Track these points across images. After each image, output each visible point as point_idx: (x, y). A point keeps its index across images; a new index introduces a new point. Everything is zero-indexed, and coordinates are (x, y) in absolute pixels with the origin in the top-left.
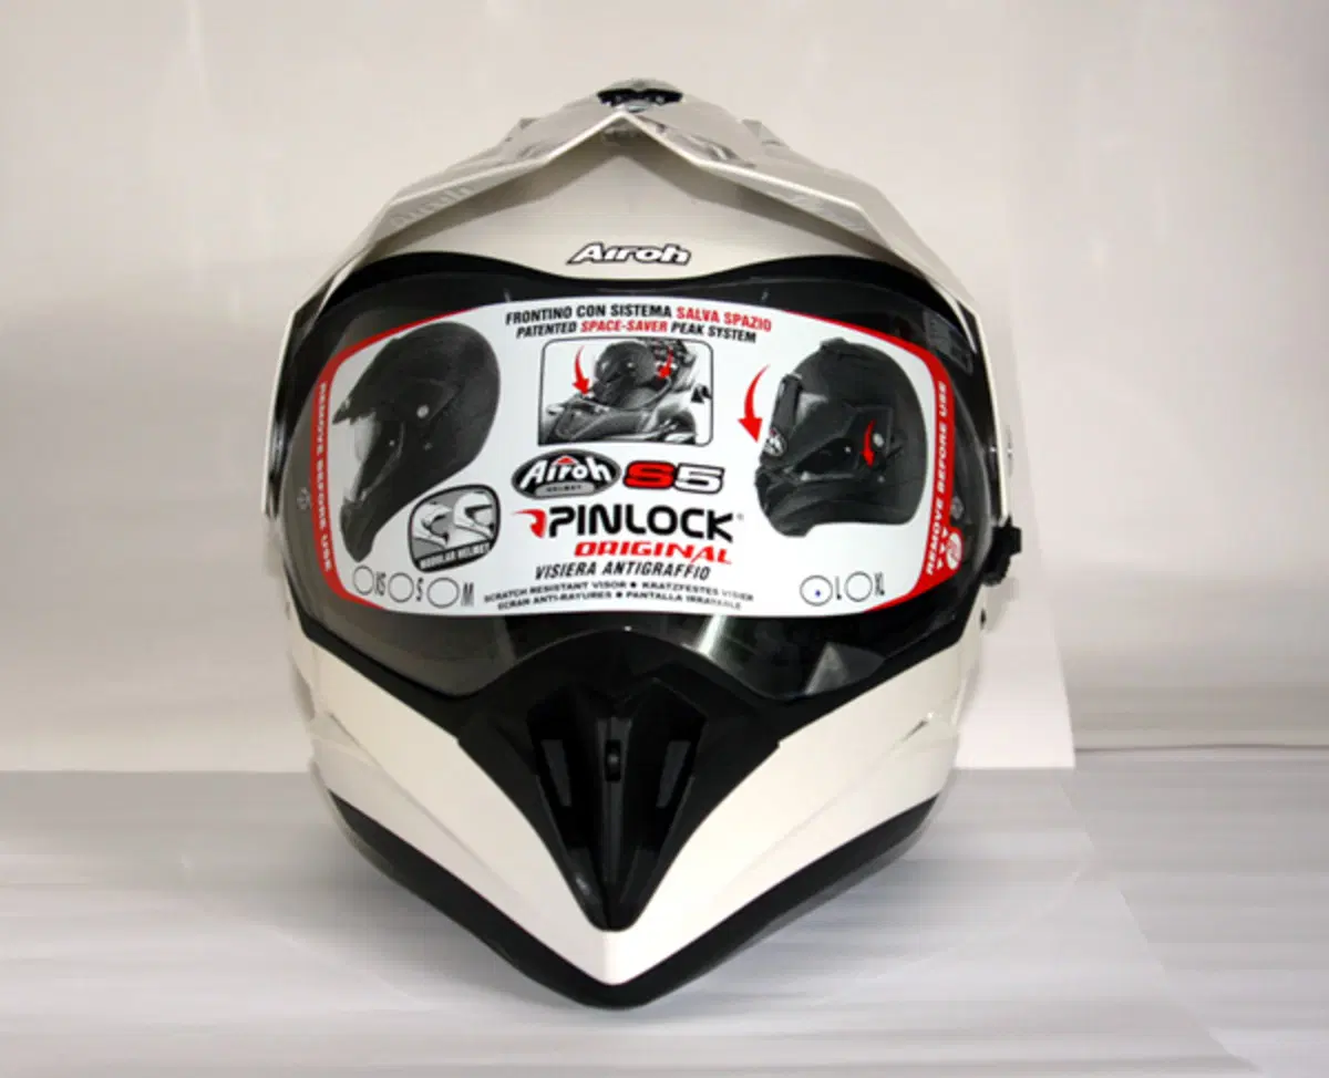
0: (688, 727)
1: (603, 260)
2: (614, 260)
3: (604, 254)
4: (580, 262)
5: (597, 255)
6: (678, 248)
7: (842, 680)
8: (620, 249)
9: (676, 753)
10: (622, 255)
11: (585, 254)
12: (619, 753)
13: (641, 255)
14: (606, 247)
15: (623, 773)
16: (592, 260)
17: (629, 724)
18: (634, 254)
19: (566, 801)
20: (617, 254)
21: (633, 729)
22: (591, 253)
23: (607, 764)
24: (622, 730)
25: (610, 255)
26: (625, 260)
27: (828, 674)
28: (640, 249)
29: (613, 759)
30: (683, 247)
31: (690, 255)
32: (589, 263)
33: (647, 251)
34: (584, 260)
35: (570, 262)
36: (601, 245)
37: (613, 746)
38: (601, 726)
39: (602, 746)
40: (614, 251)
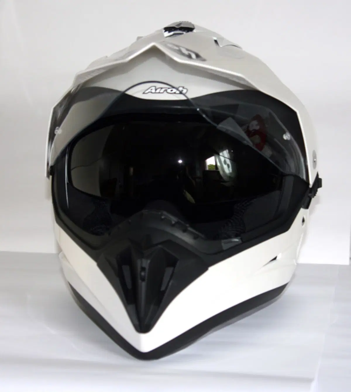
2: (159, 93)
3: (156, 90)
4: (147, 93)
5: (153, 91)
6: (183, 88)
8: (162, 88)
9: (168, 272)
11: (149, 90)
12: (145, 272)
14: (157, 88)
15: (146, 278)
16: (151, 92)
17: (149, 261)
18: (166, 90)
19: (130, 287)
21: (151, 263)
23: (141, 275)
24: (146, 263)
25: (158, 91)
26: (163, 93)
28: (169, 88)
29: (143, 274)
30: (185, 87)
31: (187, 90)
32: (150, 94)
33: (171, 89)
34: (149, 92)
35: (144, 93)
37: (143, 269)
38: (139, 262)
39: (139, 269)
40: (159, 89)
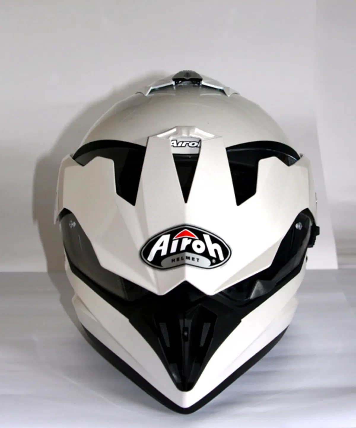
0: (211, 318)
1: (177, 147)
2: (181, 146)
3: (177, 144)
5: (175, 145)
7: (262, 293)
8: (183, 142)
9: (206, 327)
10: (184, 144)
12: (188, 331)
13: (190, 144)
14: (178, 141)
15: (189, 338)
16: (173, 146)
17: (191, 321)
18: (188, 144)
19: (168, 345)
20: (182, 144)
22: (173, 144)
23: (183, 335)
24: (188, 323)
25: (180, 145)
26: (185, 146)
27: (258, 291)
28: (190, 142)
29: (186, 334)
33: (192, 143)
36: (176, 140)
37: (185, 329)
38: (181, 322)
39: (182, 330)
40: (181, 143)
